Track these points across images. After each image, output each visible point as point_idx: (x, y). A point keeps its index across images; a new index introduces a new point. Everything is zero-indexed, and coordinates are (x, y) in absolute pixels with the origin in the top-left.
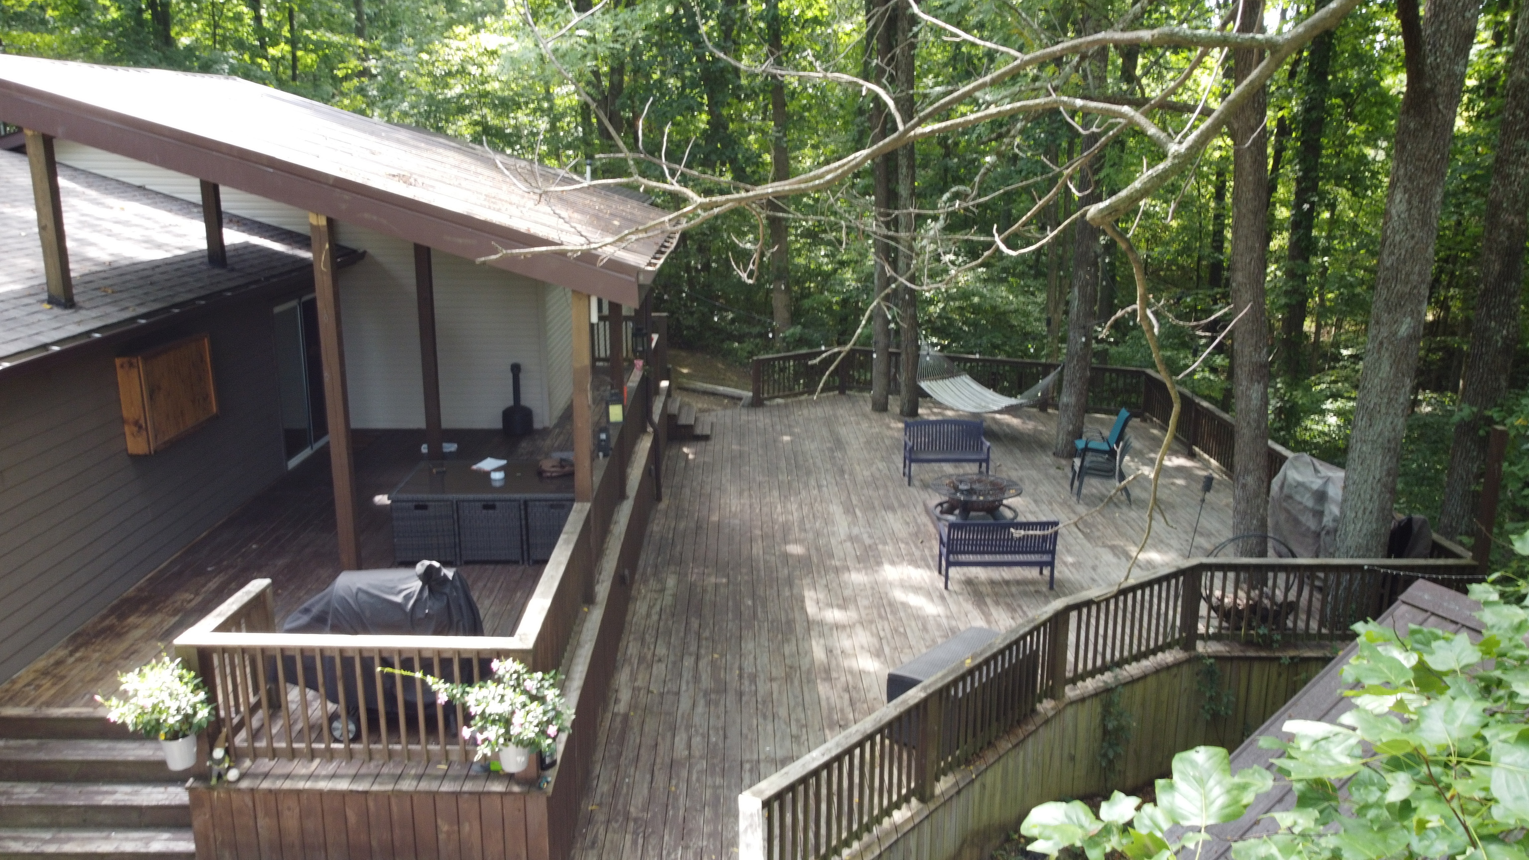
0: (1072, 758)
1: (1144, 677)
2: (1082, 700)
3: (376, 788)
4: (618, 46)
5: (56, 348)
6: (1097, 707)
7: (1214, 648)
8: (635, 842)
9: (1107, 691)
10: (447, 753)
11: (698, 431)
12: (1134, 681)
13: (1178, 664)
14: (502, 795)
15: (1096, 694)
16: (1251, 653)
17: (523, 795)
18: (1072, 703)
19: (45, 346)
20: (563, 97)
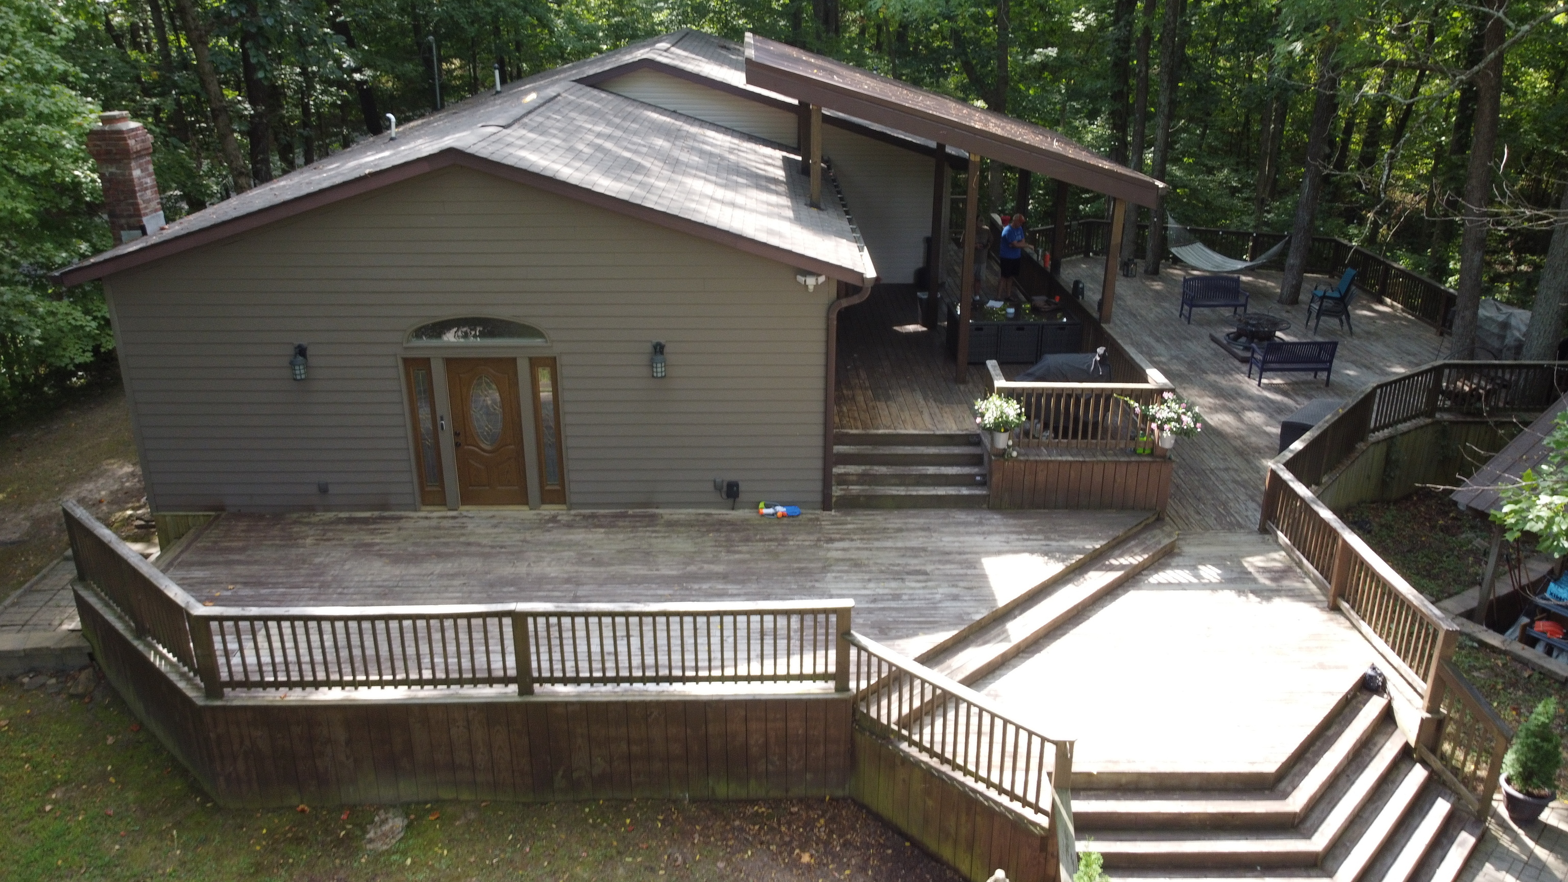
0: (1369, 477)
1: (1409, 432)
2: (1378, 442)
3: (1072, 459)
6: (1383, 448)
7: (1447, 417)
9: (1390, 439)
10: (1119, 444)
12: (1403, 434)
13: (1427, 425)
15: (1385, 440)
16: (1469, 419)
18: (1373, 443)
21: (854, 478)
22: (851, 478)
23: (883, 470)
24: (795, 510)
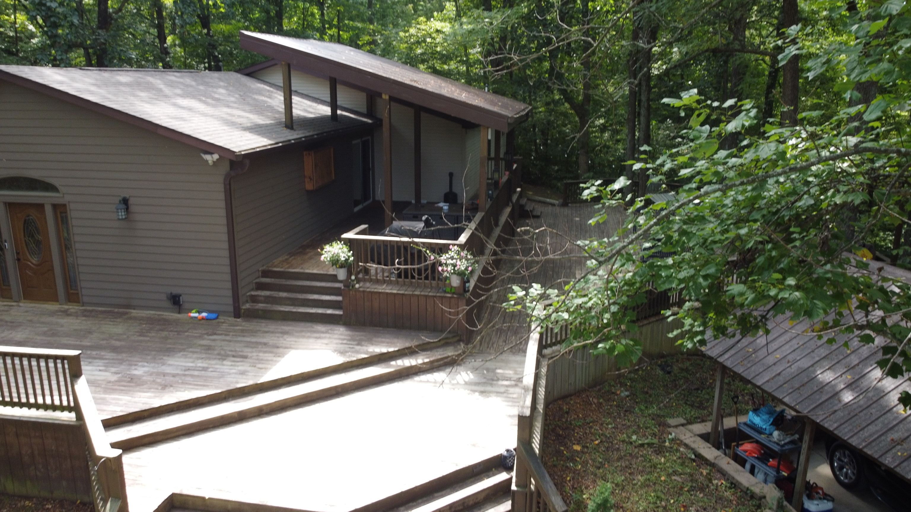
3: (406, 293)
4: (504, 26)
5: (293, 141)
8: (497, 334)
10: (431, 284)
11: (535, 213)
14: (450, 297)
17: (458, 298)
19: (290, 141)
20: (474, 54)
21: (262, 298)
22: (260, 298)
23: (284, 295)
24: (213, 316)
